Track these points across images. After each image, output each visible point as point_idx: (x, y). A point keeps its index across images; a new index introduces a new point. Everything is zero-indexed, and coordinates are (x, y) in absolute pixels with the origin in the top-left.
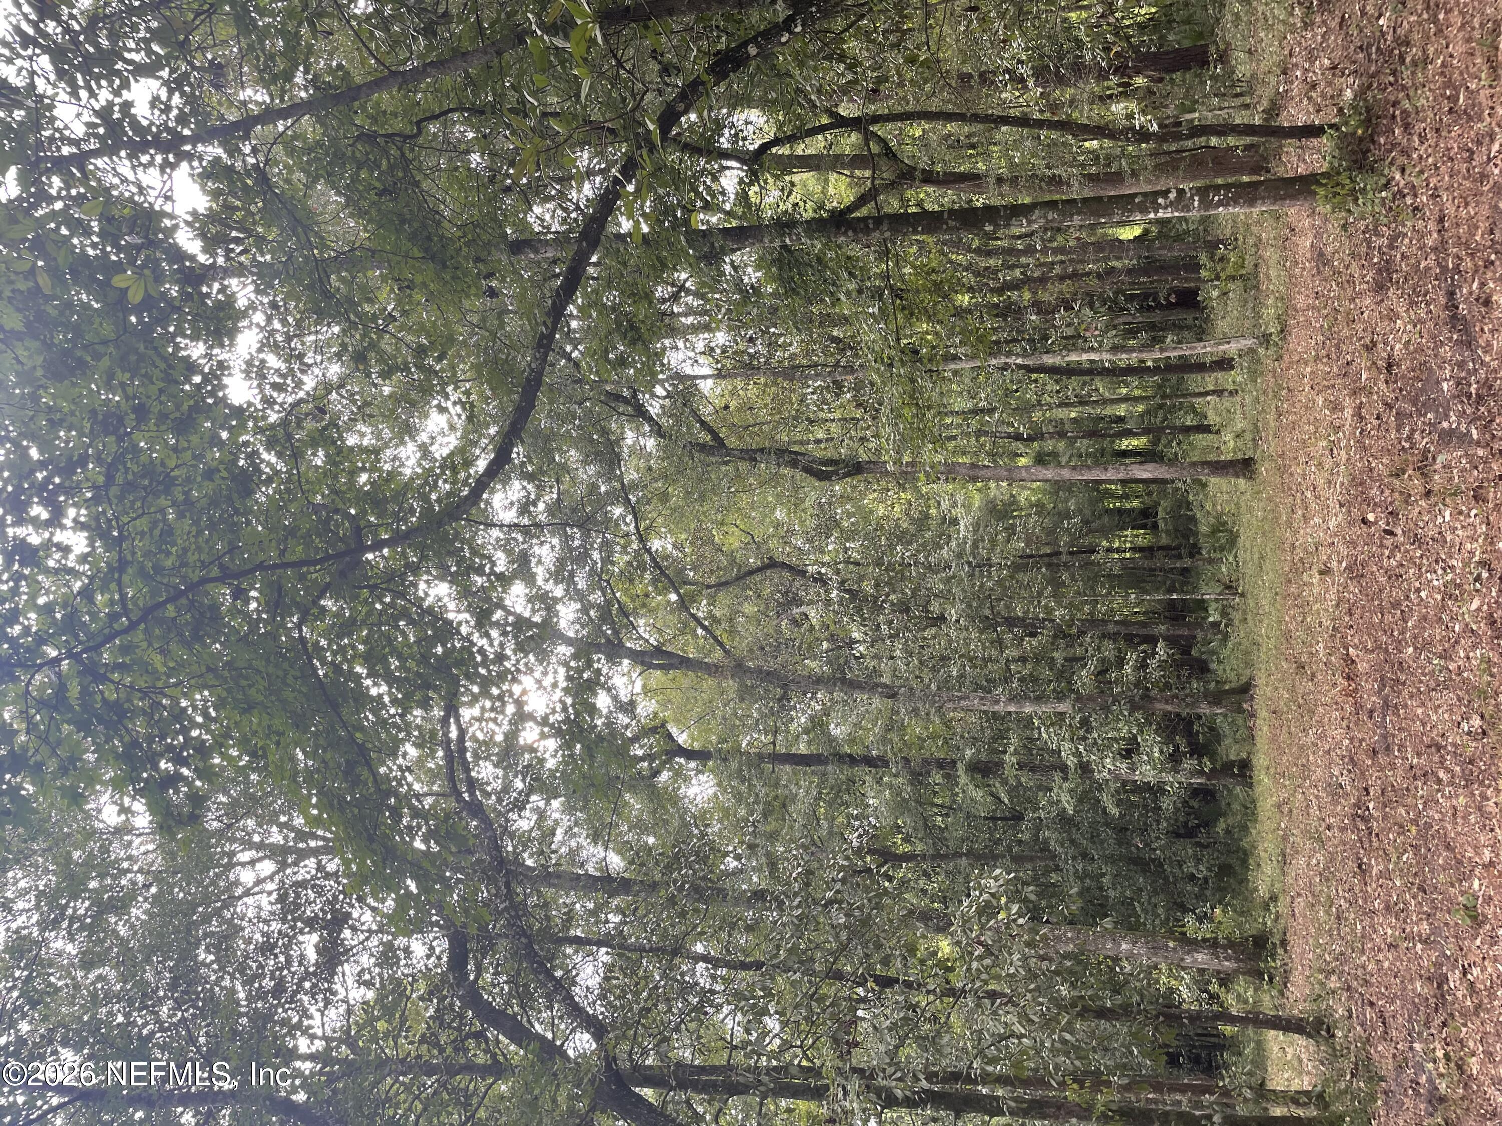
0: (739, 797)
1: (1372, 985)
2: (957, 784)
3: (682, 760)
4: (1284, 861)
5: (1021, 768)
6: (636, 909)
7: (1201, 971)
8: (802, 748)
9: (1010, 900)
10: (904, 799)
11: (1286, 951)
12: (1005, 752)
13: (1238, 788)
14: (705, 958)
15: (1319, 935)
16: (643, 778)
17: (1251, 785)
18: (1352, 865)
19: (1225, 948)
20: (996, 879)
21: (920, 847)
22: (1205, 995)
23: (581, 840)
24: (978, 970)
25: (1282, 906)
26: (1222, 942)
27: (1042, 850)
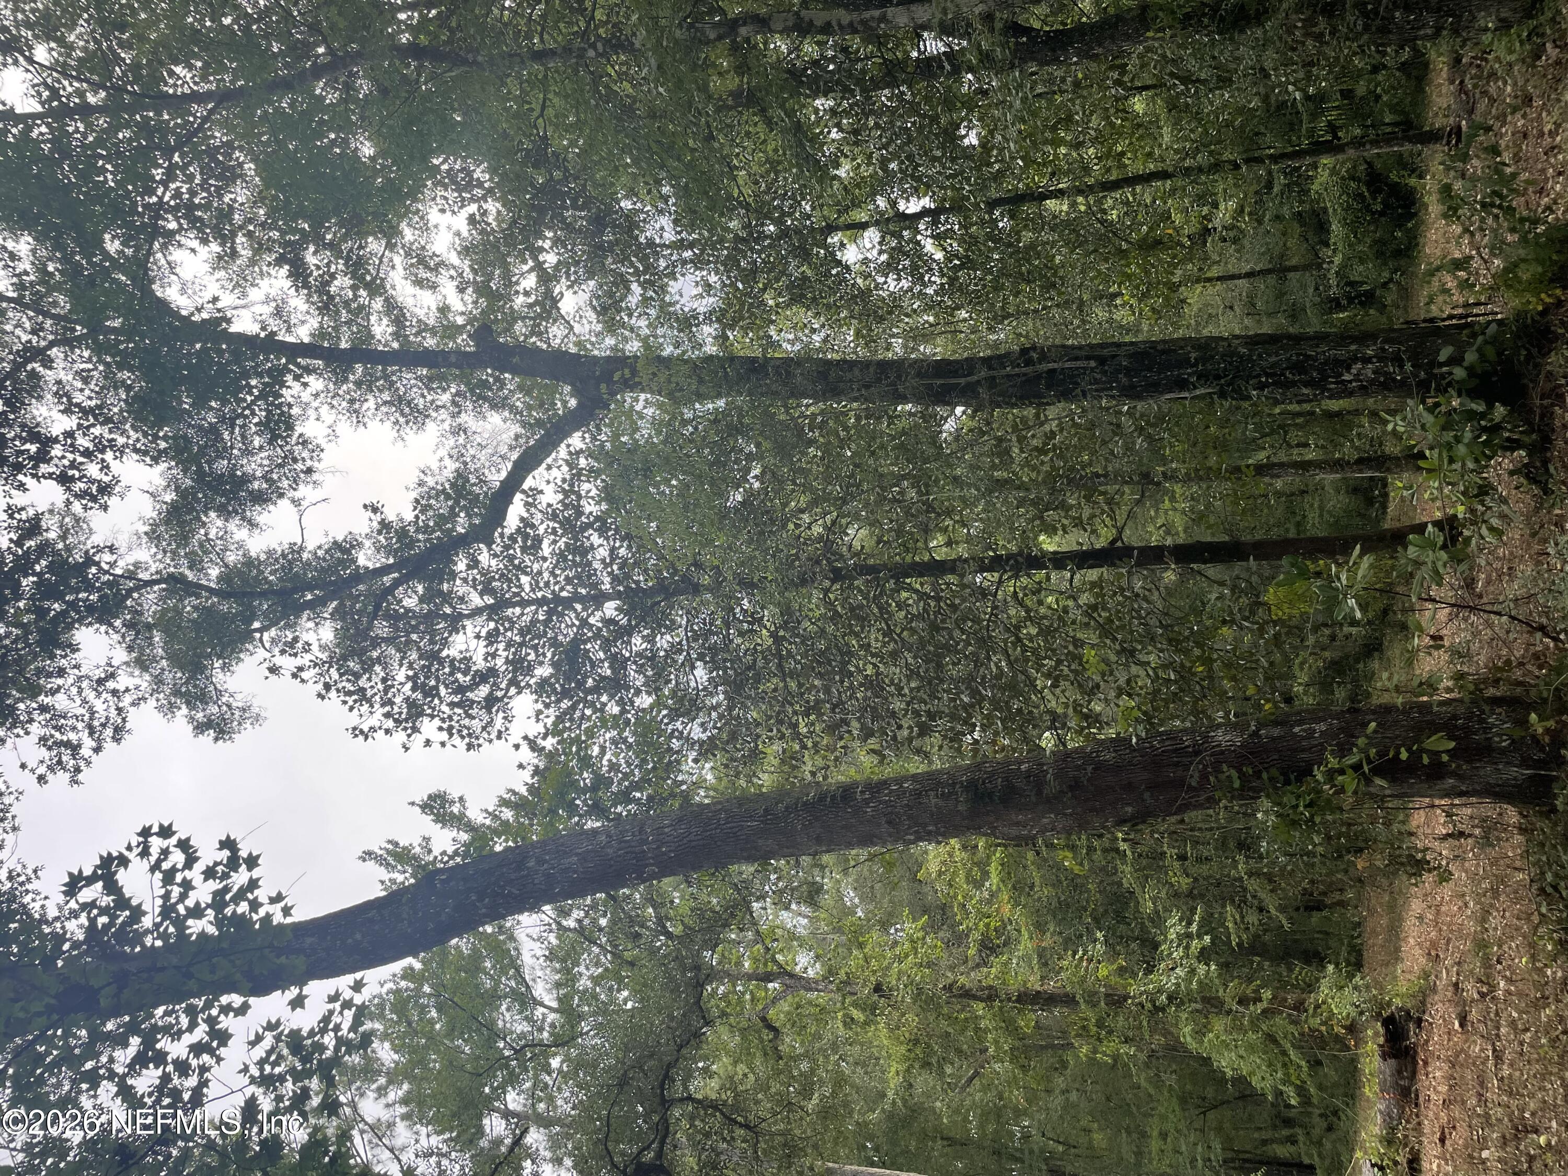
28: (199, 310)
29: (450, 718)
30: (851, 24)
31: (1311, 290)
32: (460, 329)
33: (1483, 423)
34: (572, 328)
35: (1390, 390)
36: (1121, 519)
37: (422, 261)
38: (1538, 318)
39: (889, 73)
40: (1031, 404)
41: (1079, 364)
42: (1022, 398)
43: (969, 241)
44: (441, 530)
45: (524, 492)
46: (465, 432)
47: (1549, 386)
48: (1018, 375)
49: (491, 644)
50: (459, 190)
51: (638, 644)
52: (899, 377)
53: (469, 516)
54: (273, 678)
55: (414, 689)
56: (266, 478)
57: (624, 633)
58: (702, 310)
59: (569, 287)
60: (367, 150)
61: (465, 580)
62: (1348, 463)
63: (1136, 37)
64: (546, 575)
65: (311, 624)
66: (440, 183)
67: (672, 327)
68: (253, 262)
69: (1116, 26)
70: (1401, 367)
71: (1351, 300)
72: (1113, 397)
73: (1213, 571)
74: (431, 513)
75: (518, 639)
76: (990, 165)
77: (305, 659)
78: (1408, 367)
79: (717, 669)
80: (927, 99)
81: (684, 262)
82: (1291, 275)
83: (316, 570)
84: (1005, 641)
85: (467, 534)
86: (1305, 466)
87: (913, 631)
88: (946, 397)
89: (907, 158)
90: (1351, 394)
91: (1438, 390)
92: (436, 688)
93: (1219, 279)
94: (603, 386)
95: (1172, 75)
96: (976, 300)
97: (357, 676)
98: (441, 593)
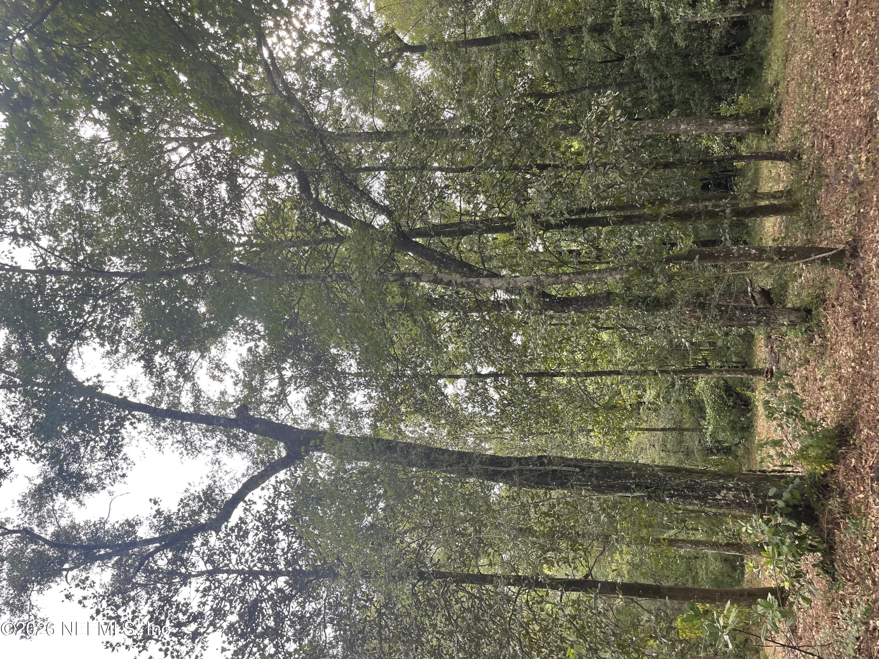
0: (447, 73)
1: (829, 126)
2: (583, 42)
3: (408, 54)
4: (787, 58)
5: (623, 25)
6: (397, 147)
7: (727, 135)
8: (483, 35)
9: (616, 109)
10: (549, 58)
11: (780, 115)
12: (613, 16)
13: (763, 17)
14: (440, 169)
15: (802, 101)
16: (386, 69)
17: (771, 13)
18: (829, 55)
19: (743, 118)
20: (607, 97)
21: (559, 88)
22: (727, 148)
23: (357, 113)
24: (596, 152)
25: (781, 89)
26: (742, 115)
27: (635, 77)
28: (88, 380)
29: (168, 643)
30: (462, 283)
31: (697, 442)
32: (229, 404)
33: (796, 534)
34: (292, 411)
35: (743, 508)
36: (591, 563)
37: (218, 366)
38: (821, 478)
39: (478, 306)
40: (542, 488)
41: (570, 469)
42: (537, 483)
43: (514, 393)
44: (191, 520)
45: (245, 502)
46: (219, 463)
47: (830, 518)
48: (536, 470)
49: (204, 596)
50: (246, 334)
51: (294, 606)
52: (469, 462)
53: (209, 513)
54: (67, 601)
55: (150, 620)
56: (98, 477)
57: (287, 599)
58: (365, 409)
59: (295, 389)
60: (202, 309)
61: (198, 553)
62: (721, 545)
63: (605, 306)
64: (247, 555)
65: (99, 569)
66: (237, 330)
67: (347, 416)
68: (125, 356)
69: (594, 299)
70: (748, 495)
71: (719, 451)
72: (588, 490)
73: (644, 602)
74: (187, 508)
75: (222, 595)
76: (527, 357)
77: (88, 592)
78: (752, 496)
79: (340, 630)
80: (497, 320)
81: (360, 384)
82: (685, 433)
83: (111, 536)
84: (519, 633)
85: (206, 523)
86: (697, 543)
87: (464, 619)
88: (494, 477)
89: (484, 348)
90: (721, 507)
91: (769, 511)
92: (164, 621)
93: (647, 429)
94: (303, 448)
95: (622, 325)
96: (515, 424)
97: (118, 607)
98: (181, 559)
